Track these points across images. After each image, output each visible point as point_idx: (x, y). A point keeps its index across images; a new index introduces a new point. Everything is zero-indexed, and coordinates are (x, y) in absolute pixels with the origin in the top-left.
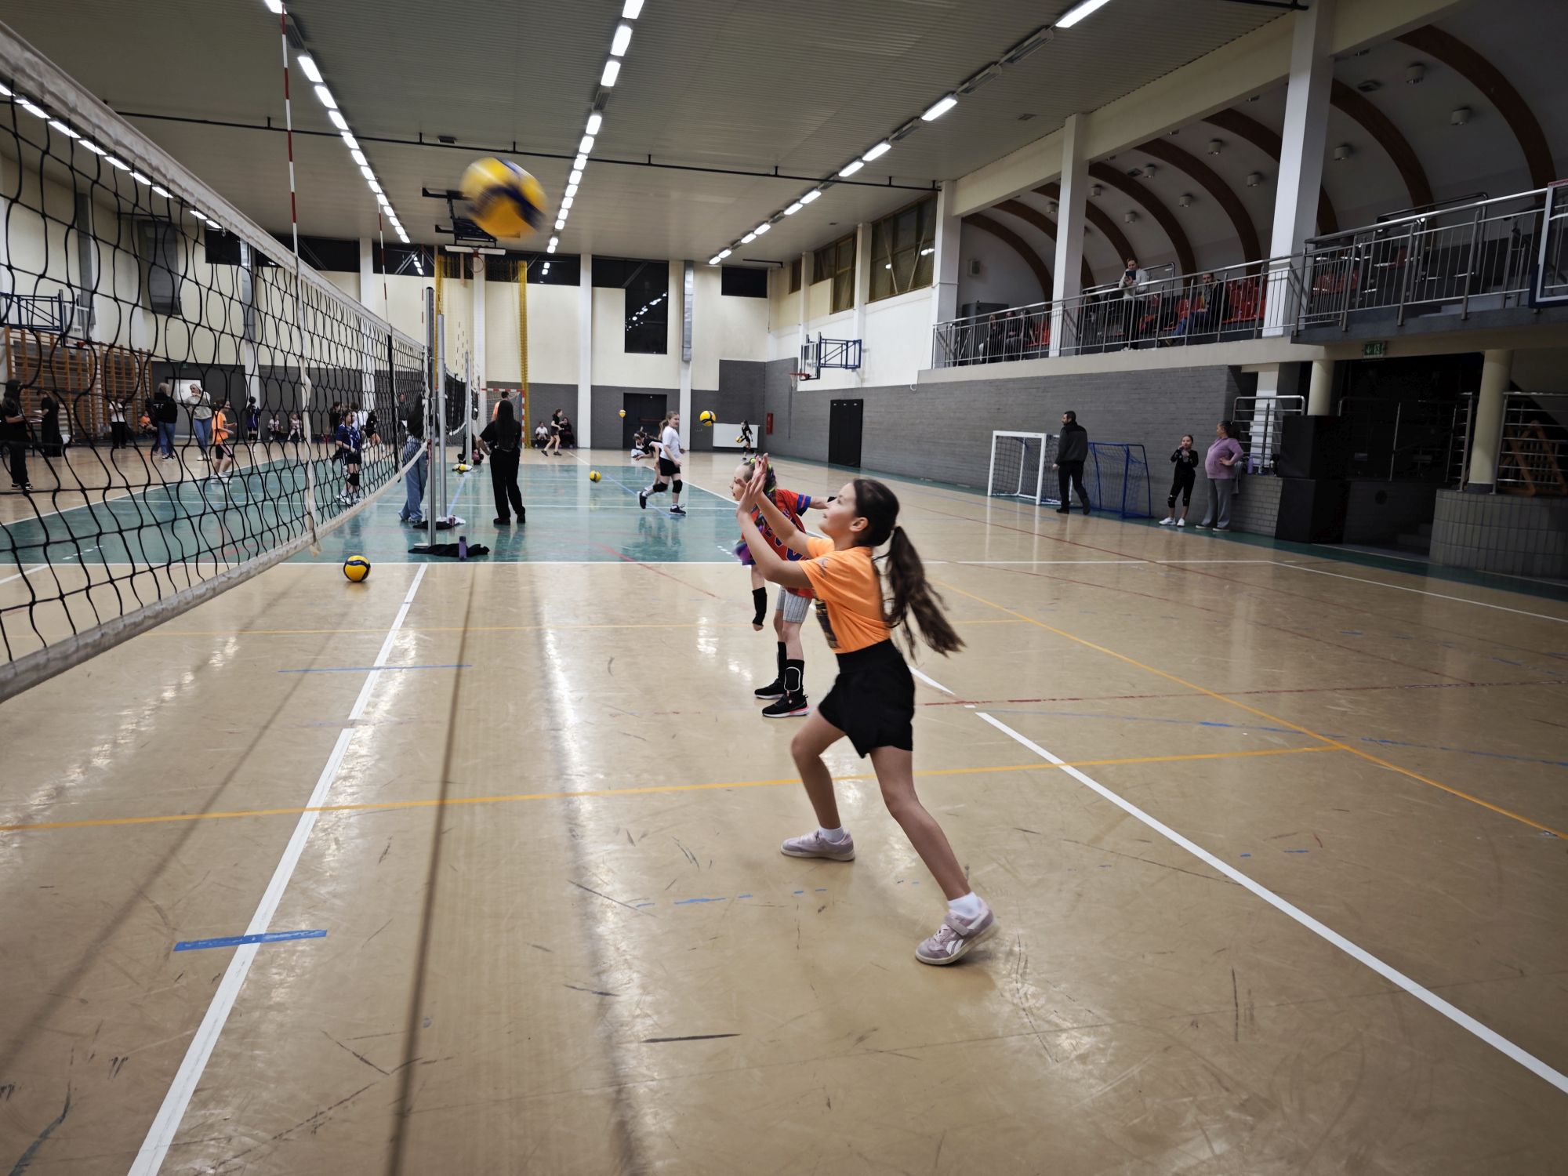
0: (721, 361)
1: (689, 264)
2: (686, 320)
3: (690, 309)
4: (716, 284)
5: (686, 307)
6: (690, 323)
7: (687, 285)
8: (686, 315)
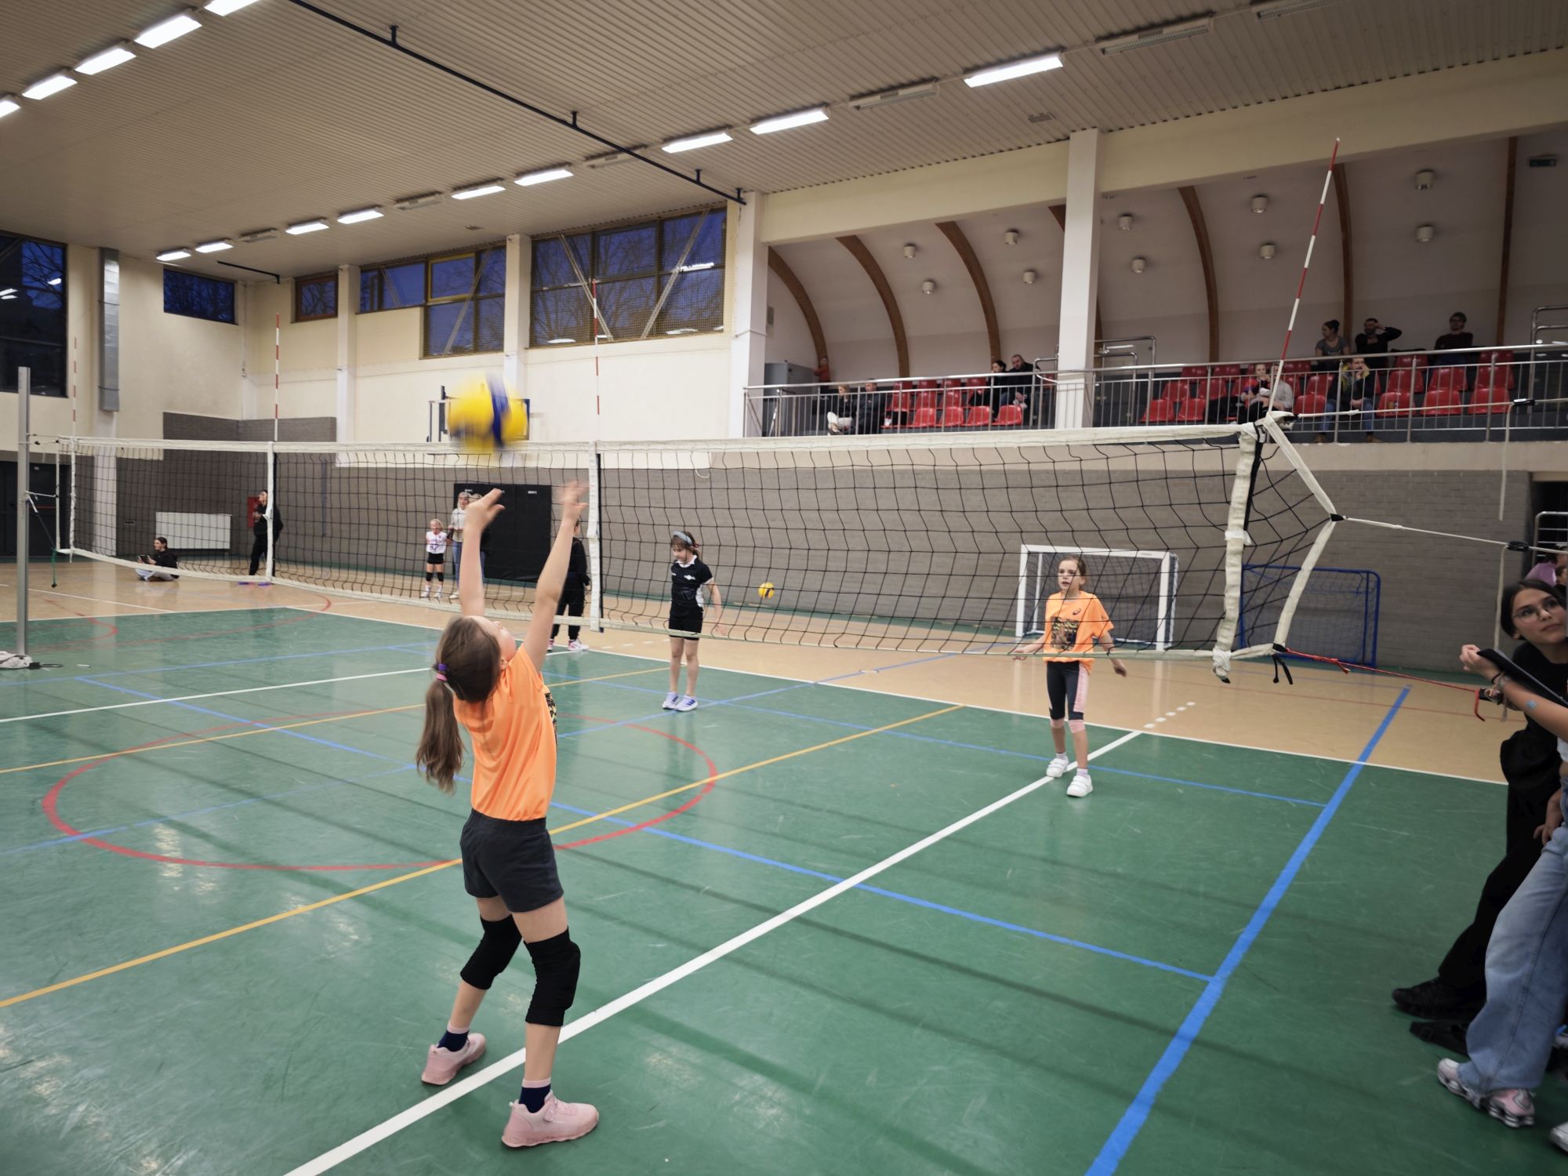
0: (165, 414)
1: (108, 254)
2: (106, 345)
3: (115, 329)
4: (155, 295)
5: (107, 323)
6: (115, 350)
7: (107, 289)
8: (107, 337)
